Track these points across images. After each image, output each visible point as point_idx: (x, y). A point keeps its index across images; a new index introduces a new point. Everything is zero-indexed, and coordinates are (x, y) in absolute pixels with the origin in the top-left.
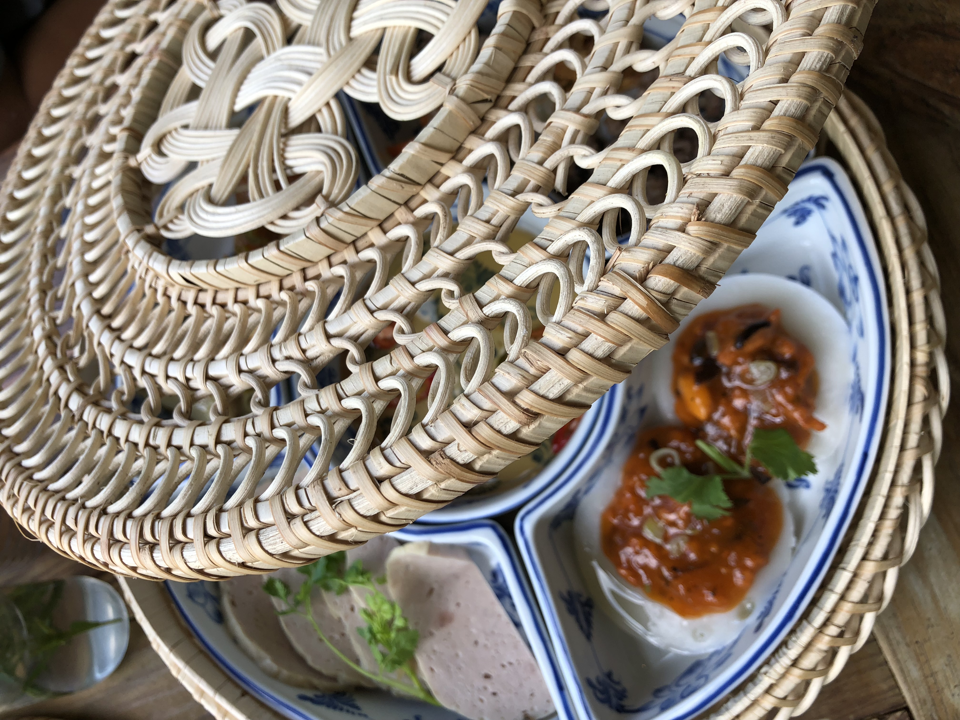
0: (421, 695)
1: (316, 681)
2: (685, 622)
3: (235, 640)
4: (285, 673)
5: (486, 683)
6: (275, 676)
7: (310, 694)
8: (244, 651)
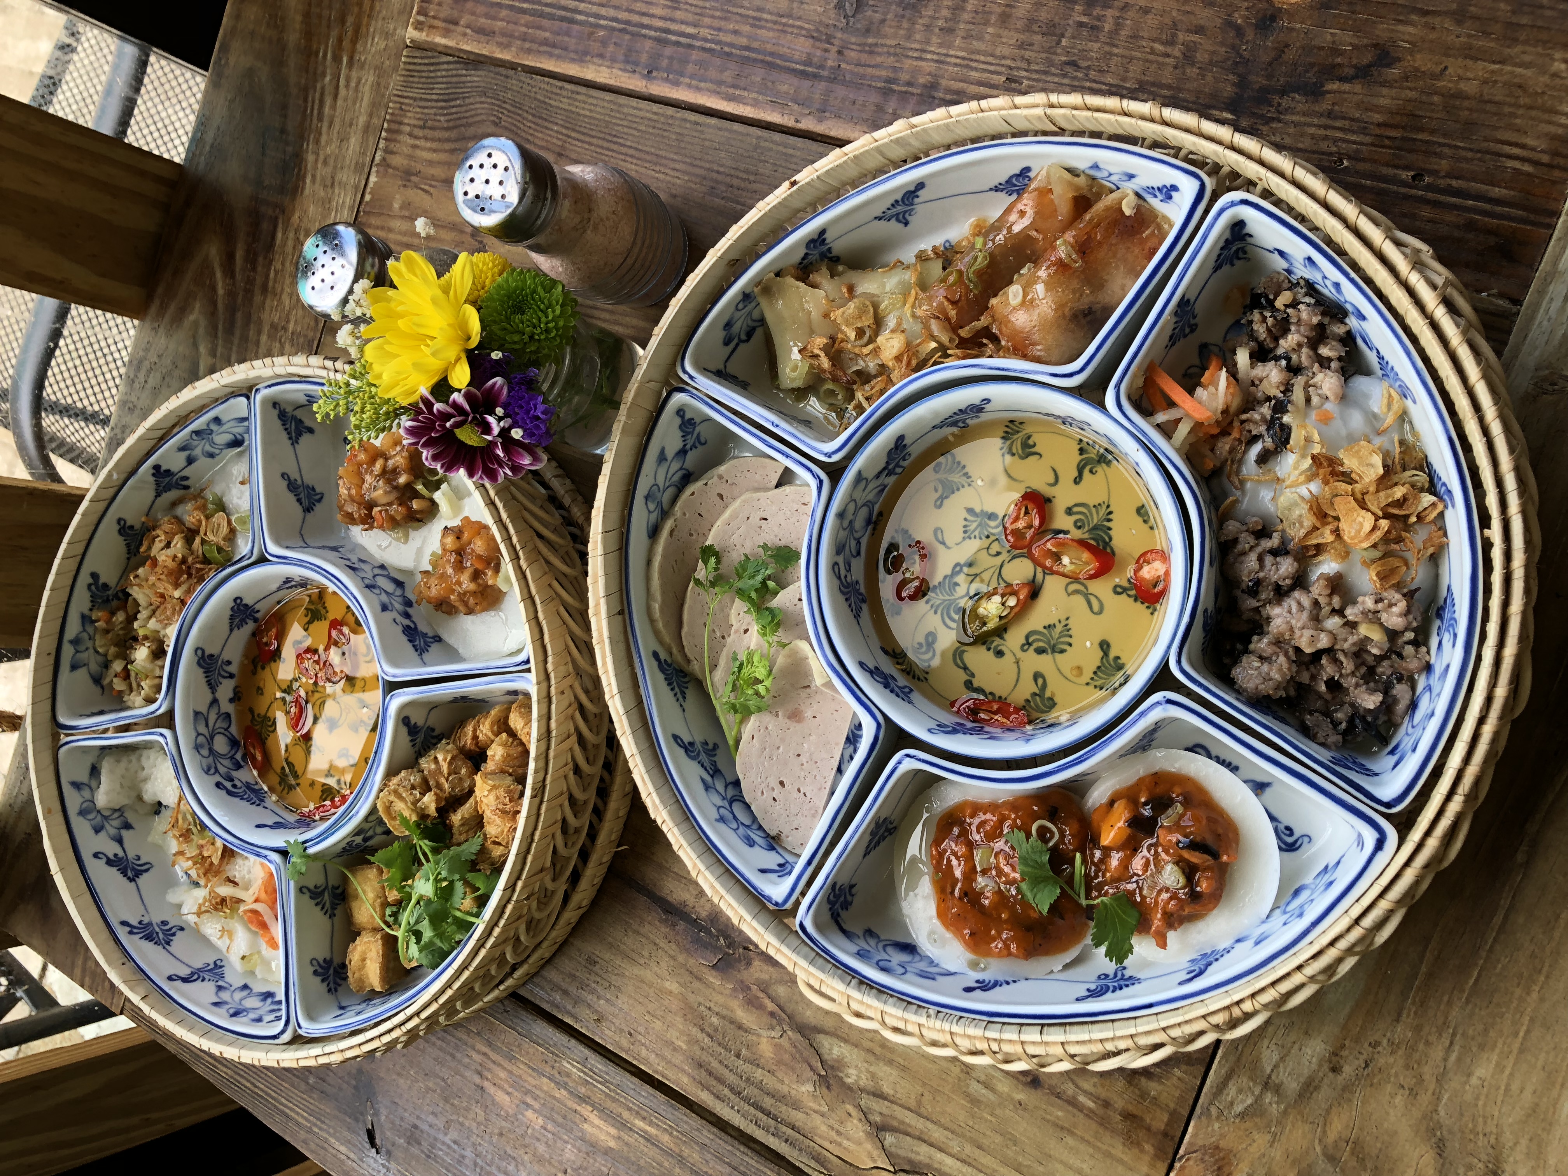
0: (731, 742)
1: (675, 651)
2: (936, 922)
3: (649, 562)
4: (660, 625)
5: (778, 787)
6: (652, 621)
7: (663, 655)
8: (648, 579)
